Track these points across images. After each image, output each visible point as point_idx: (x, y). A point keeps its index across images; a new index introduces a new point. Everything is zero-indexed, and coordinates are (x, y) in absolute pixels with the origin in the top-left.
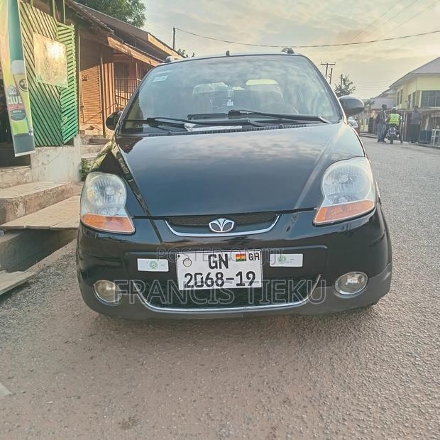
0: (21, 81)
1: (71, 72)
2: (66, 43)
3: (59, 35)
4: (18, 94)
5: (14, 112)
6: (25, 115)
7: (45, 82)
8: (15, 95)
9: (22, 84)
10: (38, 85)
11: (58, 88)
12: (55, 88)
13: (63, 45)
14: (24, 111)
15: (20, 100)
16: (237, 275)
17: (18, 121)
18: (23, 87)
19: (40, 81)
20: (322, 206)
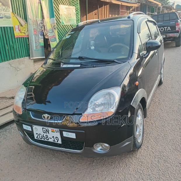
0: (54, 26)
1: (78, 17)
2: (75, 6)
3: (72, 3)
4: (53, 32)
5: (52, 39)
6: (56, 40)
7: (65, 24)
8: (52, 32)
9: (54, 27)
10: (62, 26)
11: (72, 25)
12: (70, 26)
13: (74, 7)
14: (55, 38)
15: (54, 34)
16: (53, 137)
17: (53, 42)
18: (55, 28)
19: (63, 24)
20: (85, 113)
